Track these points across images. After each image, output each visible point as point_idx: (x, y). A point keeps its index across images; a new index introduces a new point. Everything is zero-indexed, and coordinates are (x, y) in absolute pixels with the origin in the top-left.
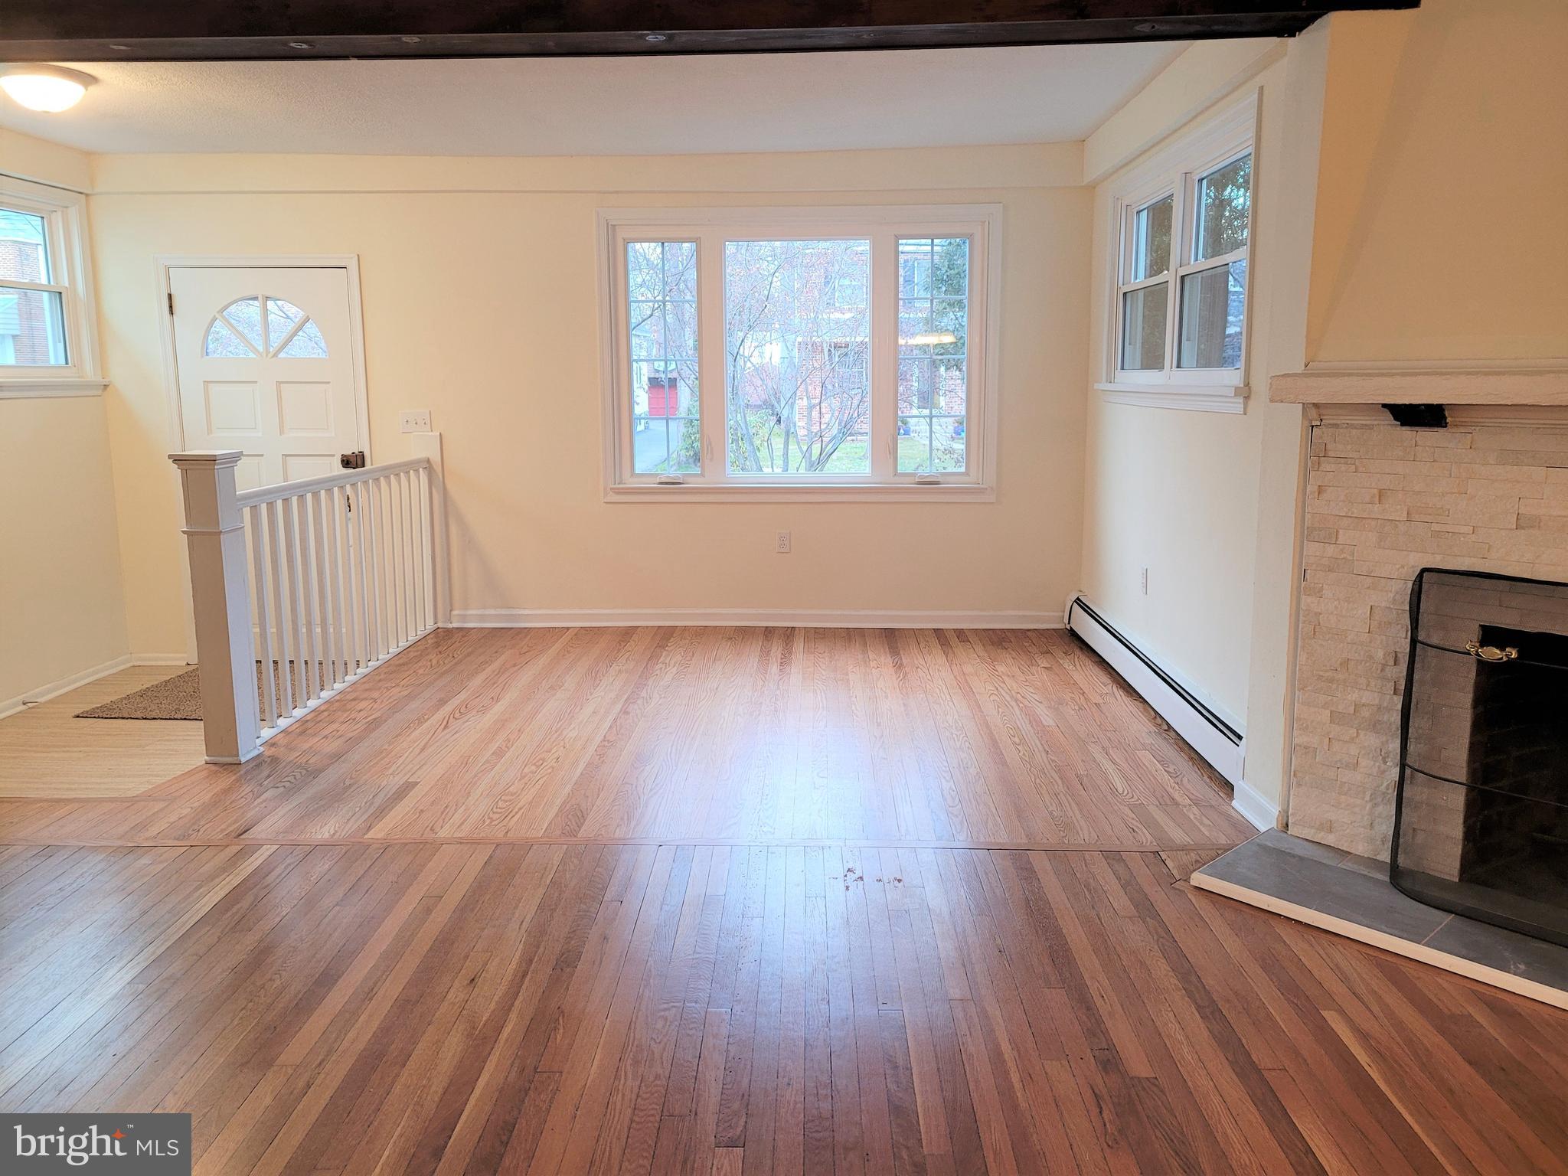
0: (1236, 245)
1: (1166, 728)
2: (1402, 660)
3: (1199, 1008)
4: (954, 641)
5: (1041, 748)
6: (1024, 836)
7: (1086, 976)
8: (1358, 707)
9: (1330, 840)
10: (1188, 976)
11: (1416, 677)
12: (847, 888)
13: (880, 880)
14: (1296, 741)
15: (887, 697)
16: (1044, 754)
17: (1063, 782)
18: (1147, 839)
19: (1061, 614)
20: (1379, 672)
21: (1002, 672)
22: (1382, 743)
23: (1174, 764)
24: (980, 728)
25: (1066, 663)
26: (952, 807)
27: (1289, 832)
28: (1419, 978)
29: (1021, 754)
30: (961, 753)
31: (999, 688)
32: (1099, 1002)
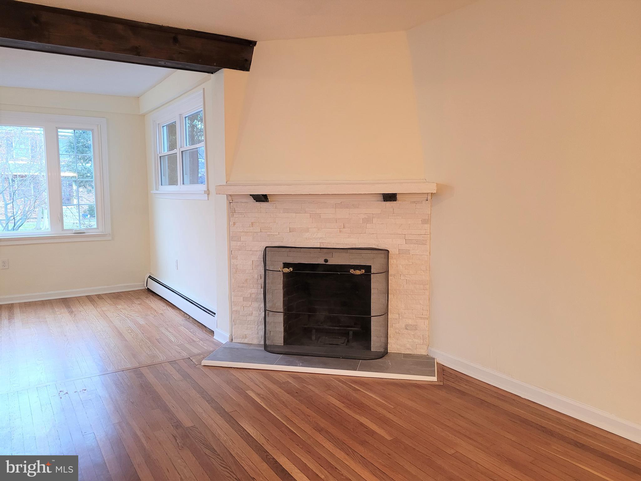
0: (200, 142)
1: (189, 318)
2: (262, 277)
3: (207, 401)
4: (96, 299)
5: (140, 332)
6: (137, 363)
7: (167, 402)
8: (251, 294)
9: (246, 341)
10: (203, 393)
11: (267, 282)
12: (61, 398)
13: (76, 392)
14: (233, 309)
15: (67, 325)
16: (142, 335)
17: (151, 342)
18: (185, 355)
19: (143, 283)
20: (256, 282)
21: (120, 308)
22: (259, 305)
23: (192, 329)
24: (113, 330)
25: (147, 301)
26: (105, 359)
27: (233, 342)
28: (274, 375)
29: (132, 336)
30: (106, 340)
31: (119, 314)
32: (172, 409)
